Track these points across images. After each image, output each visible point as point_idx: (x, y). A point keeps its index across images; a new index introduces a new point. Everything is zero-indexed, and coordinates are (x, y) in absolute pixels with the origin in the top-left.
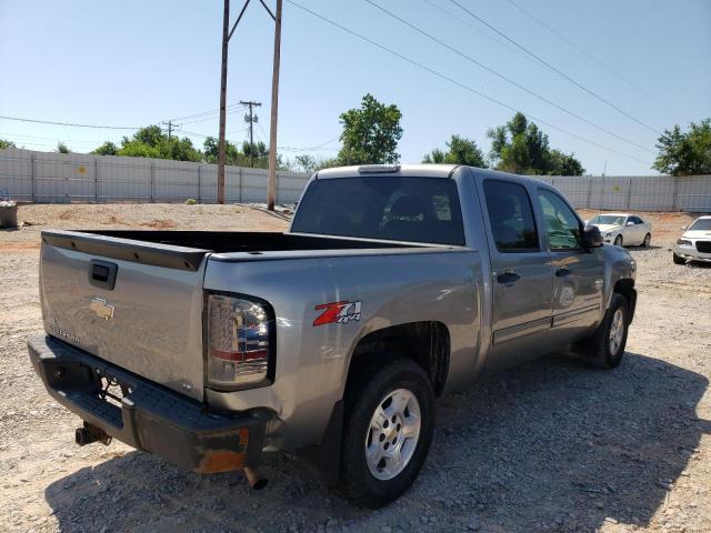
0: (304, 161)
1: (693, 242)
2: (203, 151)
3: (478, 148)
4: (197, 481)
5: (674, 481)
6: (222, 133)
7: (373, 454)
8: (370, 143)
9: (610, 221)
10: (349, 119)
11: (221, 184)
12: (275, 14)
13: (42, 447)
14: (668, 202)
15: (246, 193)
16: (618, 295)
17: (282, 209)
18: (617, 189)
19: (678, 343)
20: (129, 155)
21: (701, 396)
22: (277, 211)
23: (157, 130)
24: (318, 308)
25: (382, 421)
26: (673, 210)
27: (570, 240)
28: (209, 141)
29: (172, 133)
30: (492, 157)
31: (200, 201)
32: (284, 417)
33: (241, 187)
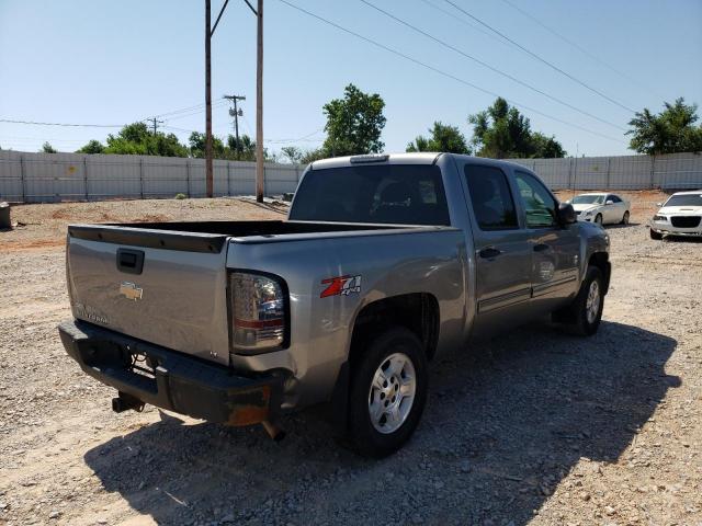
0: (290, 152)
1: (669, 217)
2: (189, 146)
3: (460, 134)
4: (219, 443)
5: (641, 426)
6: (209, 128)
7: (375, 410)
8: (354, 132)
9: (590, 200)
10: (333, 109)
11: (210, 178)
12: (256, 8)
13: (75, 422)
14: (646, 180)
15: (235, 186)
16: (593, 268)
17: (271, 201)
18: (597, 169)
19: (651, 311)
20: (115, 152)
21: (669, 356)
22: (266, 203)
23: (143, 127)
24: (324, 282)
25: (382, 381)
26: (651, 188)
27: (547, 218)
28: (194, 137)
29: (158, 130)
30: (475, 142)
31: (189, 196)
32: (299, 377)
33: (229, 180)
